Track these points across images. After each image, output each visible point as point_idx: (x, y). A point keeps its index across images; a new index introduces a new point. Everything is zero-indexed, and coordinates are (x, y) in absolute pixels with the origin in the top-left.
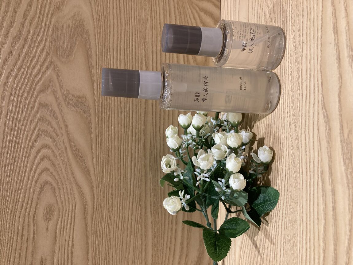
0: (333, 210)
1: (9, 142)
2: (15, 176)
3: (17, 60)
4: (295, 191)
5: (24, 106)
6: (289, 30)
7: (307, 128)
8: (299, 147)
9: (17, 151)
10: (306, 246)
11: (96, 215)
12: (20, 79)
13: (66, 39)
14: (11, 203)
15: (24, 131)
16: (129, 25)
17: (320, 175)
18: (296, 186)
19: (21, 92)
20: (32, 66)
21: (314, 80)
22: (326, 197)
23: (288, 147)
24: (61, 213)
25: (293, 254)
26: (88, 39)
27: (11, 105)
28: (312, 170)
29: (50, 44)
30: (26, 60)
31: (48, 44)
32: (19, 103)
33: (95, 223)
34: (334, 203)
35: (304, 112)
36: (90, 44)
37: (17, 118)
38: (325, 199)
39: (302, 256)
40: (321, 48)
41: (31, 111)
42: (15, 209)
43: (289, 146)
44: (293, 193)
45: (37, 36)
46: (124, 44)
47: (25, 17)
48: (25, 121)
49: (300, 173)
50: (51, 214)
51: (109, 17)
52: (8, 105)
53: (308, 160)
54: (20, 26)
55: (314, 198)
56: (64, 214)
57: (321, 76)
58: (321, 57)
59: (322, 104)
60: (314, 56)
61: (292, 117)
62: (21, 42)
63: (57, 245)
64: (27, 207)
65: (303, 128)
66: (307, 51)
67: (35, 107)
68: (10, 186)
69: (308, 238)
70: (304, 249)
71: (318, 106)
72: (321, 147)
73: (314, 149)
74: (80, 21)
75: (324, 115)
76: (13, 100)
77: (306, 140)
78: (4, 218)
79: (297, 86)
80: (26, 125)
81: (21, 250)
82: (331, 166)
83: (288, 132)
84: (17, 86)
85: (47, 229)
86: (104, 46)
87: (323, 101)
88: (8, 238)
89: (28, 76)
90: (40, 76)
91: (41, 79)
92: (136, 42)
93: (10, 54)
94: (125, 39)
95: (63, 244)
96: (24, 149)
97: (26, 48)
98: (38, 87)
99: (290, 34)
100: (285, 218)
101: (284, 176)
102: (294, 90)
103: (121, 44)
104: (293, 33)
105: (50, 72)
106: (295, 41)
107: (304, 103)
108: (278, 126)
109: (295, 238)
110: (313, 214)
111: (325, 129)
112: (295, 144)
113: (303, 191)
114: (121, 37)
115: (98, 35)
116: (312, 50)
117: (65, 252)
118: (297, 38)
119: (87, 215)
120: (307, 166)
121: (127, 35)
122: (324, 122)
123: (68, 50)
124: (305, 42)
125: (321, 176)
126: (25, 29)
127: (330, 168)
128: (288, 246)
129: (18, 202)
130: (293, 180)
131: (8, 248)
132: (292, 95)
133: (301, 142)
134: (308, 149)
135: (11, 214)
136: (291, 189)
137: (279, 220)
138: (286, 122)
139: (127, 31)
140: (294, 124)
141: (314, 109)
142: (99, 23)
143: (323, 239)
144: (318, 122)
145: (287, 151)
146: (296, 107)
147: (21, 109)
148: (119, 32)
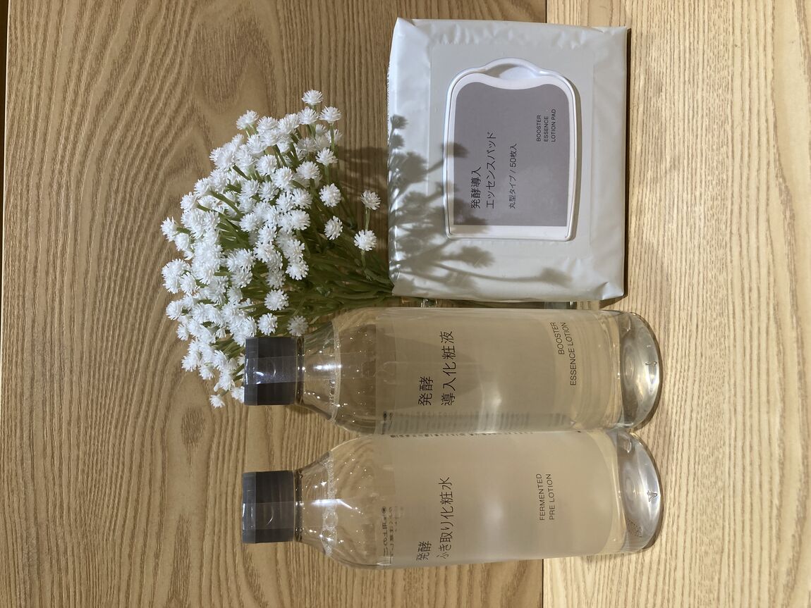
0: (800, 378)
1: (110, 278)
2: (122, 347)
3: (123, 106)
4: (719, 355)
5: (139, 202)
6: (704, 22)
7: (744, 221)
8: (726, 263)
9: (126, 297)
10: (743, 461)
11: (289, 431)
12: (130, 147)
13: (222, 61)
14: (117, 403)
15: (139, 255)
16: (354, 29)
17: (772, 312)
18: (721, 344)
19: (132, 174)
20: (153, 118)
21: (759, 121)
22: (784, 353)
23: (701, 266)
24: (217, 427)
25: (716, 483)
26: (267, 60)
27: (113, 200)
28: (755, 305)
29: (188, 72)
30: (142, 107)
31: (185, 71)
32: (128, 195)
33: (287, 448)
34: (801, 364)
35: (736, 189)
36: (272, 70)
37: (125, 228)
38: (783, 359)
39: (734, 483)
40: (773, 53)
41: (153, 213)
42: (124, 417)
43: (705, 264)
44: (713, 360)
45: (163, 56)
46: (344, 72)
47: (137, 16)
48: (142, 235)
49: (728, 315)
50: (197, 429)
51: (311, 14)
52: (107, 201)
53: (747, 286)
54: (127, 36)
55: (759, 360)
56: (223, 428)
57: (774, 110)
58: (773, 71)
59: (775, 167)
60: (758, 70)
61: (711, 203)
62: (130, 69)
63: (211, 493)
64: (147, 412)
65: (735, 220)
66: (742, 62)
67: (162, 205)
68: (114, 370)
69: (747, 443)
70: (739, 470)
71: (768, 173)
72: (773, 256)
73: (759, 262)
74: (250, 24)
75: (780, 190)
76: (117, 191)
77: (741, 246)
78: (102, 435)
79: (722, 137)
80: (144, 242)
81: (137, 501)
82: (795, 290)
83: (702, 236)
84: (124, 161)
85: (189, 460)
86: (302, 76)
87: (779, 160)
88: (111, 477)
89: (146, 139)
90: (169, 140)
91: (171, 145)
92: (367, 67)
93: (108, 94)
94: (344, 61)
95: (224, 490)
96: (139, 294)
97: (141, 83)
98: (167, 162)
99: (706, 31)
100: (698, 412)
101: (695, 326)
102: (715, 147)
103: (336, 71)
104: (713, 29)
105: (190, 131)
106: (717, 44)
107: (737, 172)
108: (680, 226)
109: (718, 451)
110: (757, 394)
111: (782, 216)
112: (716, 257)
113: (735, 351)
114: (336, 56)
115: (287, 52)
116: (754, 59)
117: (226, 509)
118: (722, 37)
119: (272, 432)
120: (743, 299)
121: (349, 51)
122: (781, 203)
123: (227, 86)
124: (739, 45)
125: (775, 314)
126: (138, 41)
127: (793, 295)
128: (704, 470)
129: (129, 402)
130: (715, 333)
131: (112, 497)
132: (710, 157)
133: (731, 251)
134: (745, 264)
135: (116, 427)
136: (709, 352)
137: (684, 420)
138: (697, 214)
139: (349, 44)
140: (715, 217)
141: (759, 180)
142: (291, 27)
143: (779, 442)
144: (767, 205)
145: (701, 275)
146: (720, 182)
147: (132, 209)
148: (333, 45)
